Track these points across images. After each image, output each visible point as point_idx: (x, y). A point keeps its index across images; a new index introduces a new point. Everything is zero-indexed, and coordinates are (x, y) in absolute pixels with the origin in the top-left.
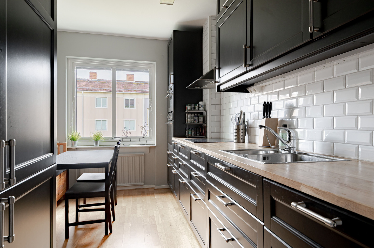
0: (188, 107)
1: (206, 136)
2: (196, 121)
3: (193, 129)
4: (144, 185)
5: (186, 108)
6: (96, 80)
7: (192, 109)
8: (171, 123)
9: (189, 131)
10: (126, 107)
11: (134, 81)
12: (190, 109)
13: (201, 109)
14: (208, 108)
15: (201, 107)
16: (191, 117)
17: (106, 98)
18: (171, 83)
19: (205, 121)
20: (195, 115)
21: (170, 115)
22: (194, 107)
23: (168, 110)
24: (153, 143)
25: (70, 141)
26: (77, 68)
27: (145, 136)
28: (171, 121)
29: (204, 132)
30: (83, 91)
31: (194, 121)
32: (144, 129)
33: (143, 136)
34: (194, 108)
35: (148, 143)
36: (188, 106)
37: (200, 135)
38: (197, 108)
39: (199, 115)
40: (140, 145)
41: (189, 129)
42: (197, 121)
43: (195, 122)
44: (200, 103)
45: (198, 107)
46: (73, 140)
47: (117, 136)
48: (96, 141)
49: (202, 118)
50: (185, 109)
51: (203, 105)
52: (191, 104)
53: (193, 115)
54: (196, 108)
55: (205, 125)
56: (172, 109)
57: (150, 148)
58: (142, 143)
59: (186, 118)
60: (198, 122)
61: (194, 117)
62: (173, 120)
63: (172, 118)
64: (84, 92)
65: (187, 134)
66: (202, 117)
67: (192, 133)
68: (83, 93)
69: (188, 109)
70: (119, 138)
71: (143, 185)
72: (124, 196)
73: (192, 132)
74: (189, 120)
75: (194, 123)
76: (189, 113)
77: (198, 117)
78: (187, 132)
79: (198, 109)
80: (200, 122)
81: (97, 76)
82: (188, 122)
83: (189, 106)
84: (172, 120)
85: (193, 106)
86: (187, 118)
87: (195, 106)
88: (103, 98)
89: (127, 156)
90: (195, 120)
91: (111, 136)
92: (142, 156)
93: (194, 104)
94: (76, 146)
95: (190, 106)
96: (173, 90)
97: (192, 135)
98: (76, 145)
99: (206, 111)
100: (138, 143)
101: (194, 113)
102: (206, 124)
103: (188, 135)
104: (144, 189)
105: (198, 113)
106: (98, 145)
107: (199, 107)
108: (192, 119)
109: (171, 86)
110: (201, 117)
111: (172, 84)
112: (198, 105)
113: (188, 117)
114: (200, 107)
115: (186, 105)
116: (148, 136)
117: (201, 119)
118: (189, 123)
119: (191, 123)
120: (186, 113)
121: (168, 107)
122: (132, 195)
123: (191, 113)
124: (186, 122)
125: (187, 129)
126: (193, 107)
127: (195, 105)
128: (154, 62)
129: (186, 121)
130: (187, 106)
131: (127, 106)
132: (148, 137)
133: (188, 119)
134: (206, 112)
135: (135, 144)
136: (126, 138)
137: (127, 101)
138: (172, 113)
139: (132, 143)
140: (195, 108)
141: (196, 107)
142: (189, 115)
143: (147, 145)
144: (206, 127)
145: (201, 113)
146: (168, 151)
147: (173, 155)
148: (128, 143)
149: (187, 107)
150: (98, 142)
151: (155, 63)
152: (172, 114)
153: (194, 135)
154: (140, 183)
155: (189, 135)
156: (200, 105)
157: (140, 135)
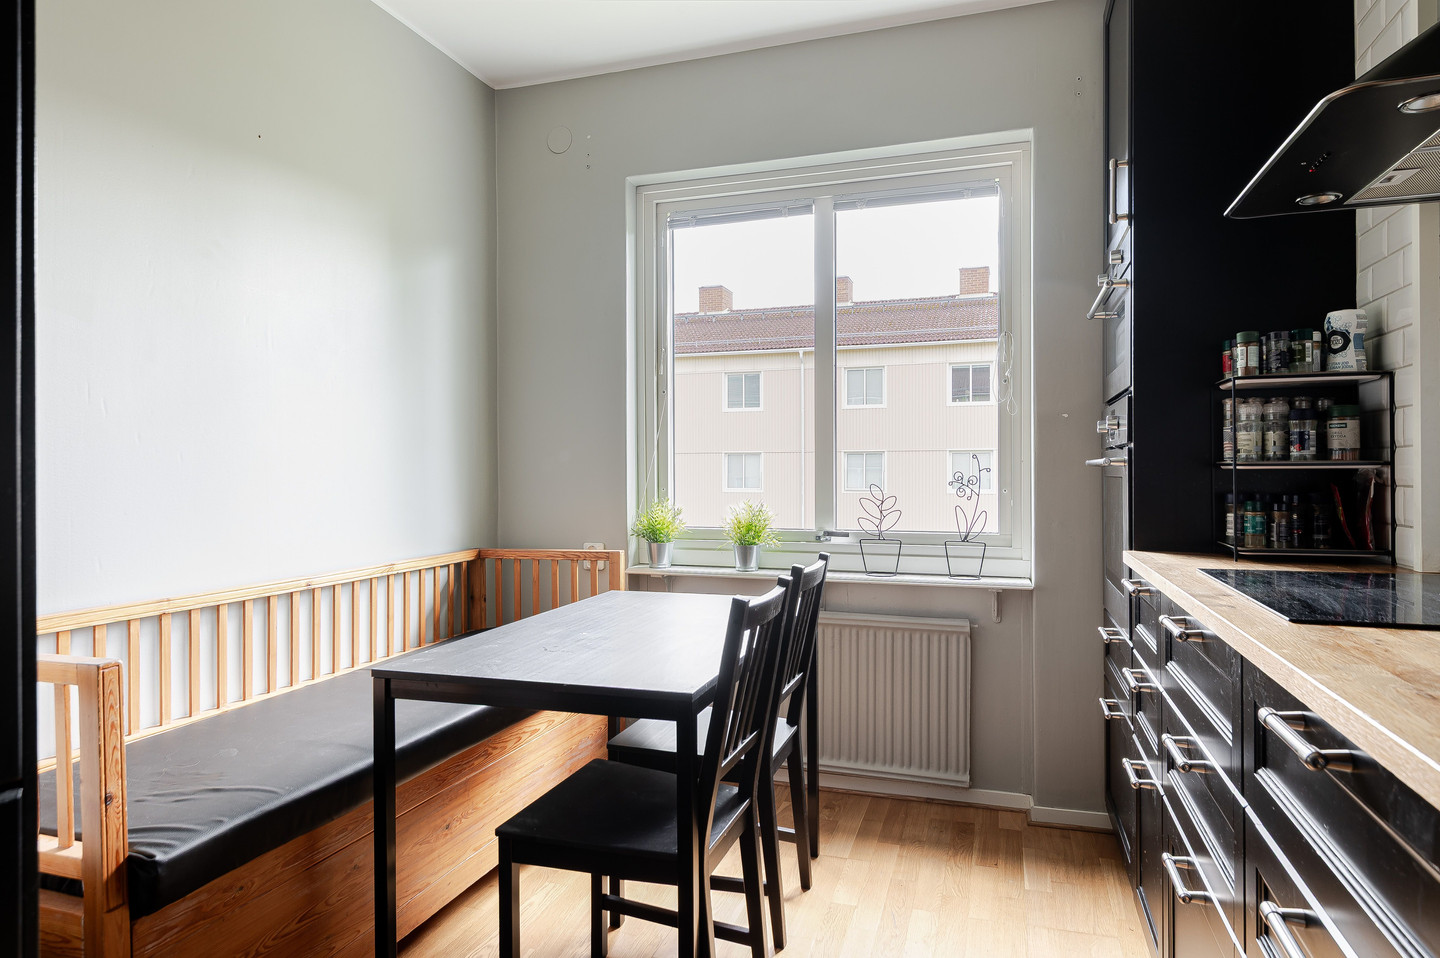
0: (1242, 356)
1: (1392, 553)
2: (1302, 447)
3: (1280, 503)
4: (970, 787)
5: (1228, 363)
6: (849, 304)
7: (1274, 366)
8: (1120, 461)
9: (1249, 514)
10: (954, 400)
11: (992, 295)
12: (1254, 363)
13: (1348, 360)
14: (1403, 352)
15: (1344, 347)
16: (1263, 418)
17: (880, 369)
18: (1117, 218)
19: (1381, 447)
20: (1291, 404)
21: (1113, 412)
22: (1290, 349)
23: (1105, 385)
24: (1018, 569)
25: (644, 542)
26: (674, 224)
27: (976, 529)
28: (1121, 447)
29: (1368, 521)
30: (801, 351)
31: (1287, 444)
32: (968, 491)
33: (963, 529)
34: (1290, 359)
35: (990, 566)
36: (1239, 350)
37: (1336, 542)
38: (1312, 355)
39: (1323, 403)
40: (946, 579)
41: (1251, 497)
42: (1313, 442)
43: (1294, 452)
44: (1338, 319)
45: (1317, 352)
46: (653, 537)
47: (841, 527)
48: (745, 550)
49: (1353, 425)
50: (1218, 366)
51: (1362, 331)
52: (1258, 331)
53: (1274, 409)
54: (1303, 359)
55: (1379, 474)
56: (1123, 376)
57: (1003, 596)
58: (958, 566)
59: (1221, 425)
60: (1323, 451)
61: (1287, 417)
62: (1130, 439)
63: (1124, 429)
64: (805, 353)
65: (1230, 532)
66: (1353, 417)
67: (1269, 530)
68: (801, 355)
69: (1240, 364)
70: (847, 535)
71: (967, 785)
72: (864, 834)
73: (1270, 520)
74: (1247, 441)
75: (1286, 456)
76: (1244, 394)
77: (1322, 419)
78: (1230, 517)
79: (1318, 360)
80: (1336, 456)
81: (851, 290)
82: (1243, 455)
83: (1247, 343)
84: (1125, 440)
85: (1276, 345)
86: (1235, 430)
87: (1296, 346)
88: (869, 369)
89: (886, 628)
90: (1294, 438)
91: (810, 525)
92: (959, 634)
93: (1285, 334)
94: (665, 567)
95: (1253, 349)
96: (1128, 257)
97: (1269, 543)
98: (666, 561)
99: (1391, 375)
100: (940, 565)
101: (1287, 393)
102: (1387, 470)
103: (1240, 540)
104: (972, 810)
105: (1313, 391)
106: (753, 564)
107: (1326, 349)
108: (1272, 436)
109: (1123, 234)
110: (1342, 416)
111: (1124, 224)
112: (1317, 336)
113: (1235, 418)
114: (1336, 351)
115: (1227, 343)
116: (992, 527)
117: (1344, 435)
118: (1248, 461)
119: (1263, 456)
120: (1227, 394)
121: (1107, 365)
122: (901, 840)
123: (1265, 395)
124: (1228, 454)
125: (1231, 497)
126: (1281, 354)
127: (1292, 338)
128: (1024, 131)
129: (1227, 445)
130: (1233, 345)
131: (959, 394)
132: (990, 536)
133: (1242, 435)
134: (1385, 383)
135: (923, 570)
136: (880, 537)
137: (959, 374)
138: (1125, 400)
139: (906, 564)
140: (1293, 360)
141: (1303, 352)
142: (1244, 411)
143: (983, 580)
144: (1386, 488)
145: (1346, 394)
146: (1107, 623)
147: (1134, 664)
148: (888, 563)
149: (1232, 358)
150: (751, 554)
151: (1028, 133)
152: (1122, 407)
153: (1290, 544)
154: (951, 775)
155: (1249, 540)
156: (1335, 333)
157: (949, 526)
